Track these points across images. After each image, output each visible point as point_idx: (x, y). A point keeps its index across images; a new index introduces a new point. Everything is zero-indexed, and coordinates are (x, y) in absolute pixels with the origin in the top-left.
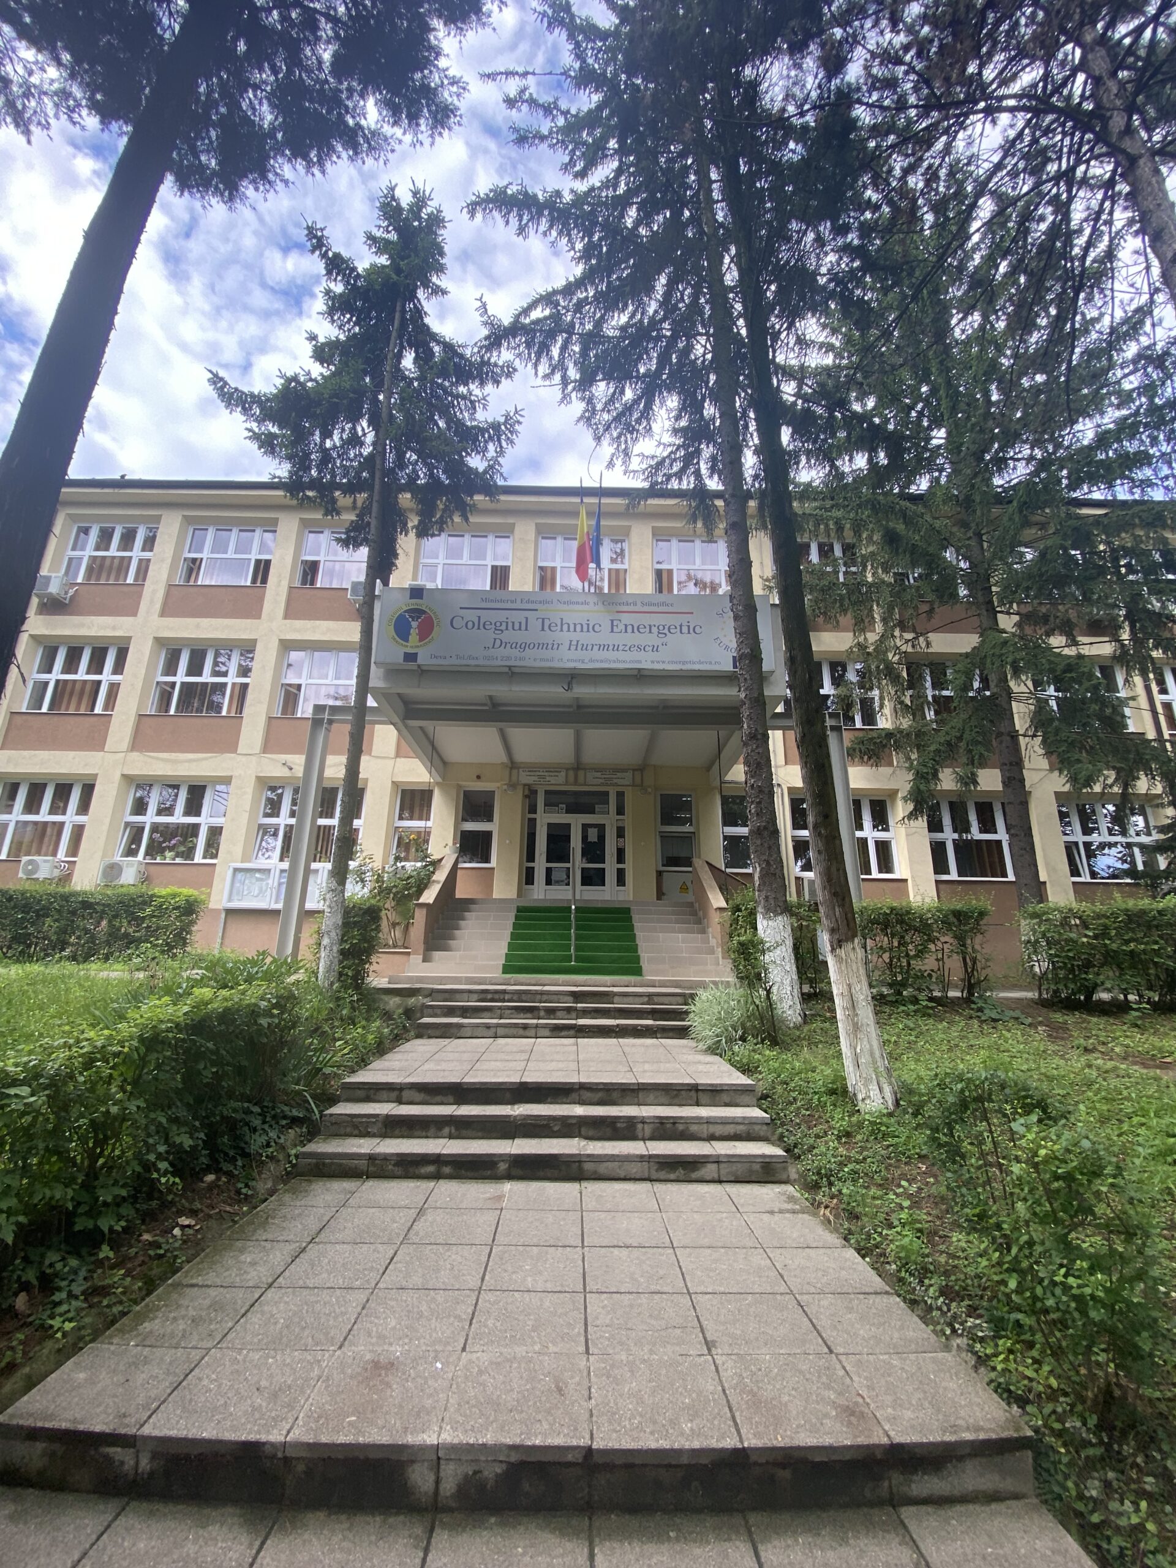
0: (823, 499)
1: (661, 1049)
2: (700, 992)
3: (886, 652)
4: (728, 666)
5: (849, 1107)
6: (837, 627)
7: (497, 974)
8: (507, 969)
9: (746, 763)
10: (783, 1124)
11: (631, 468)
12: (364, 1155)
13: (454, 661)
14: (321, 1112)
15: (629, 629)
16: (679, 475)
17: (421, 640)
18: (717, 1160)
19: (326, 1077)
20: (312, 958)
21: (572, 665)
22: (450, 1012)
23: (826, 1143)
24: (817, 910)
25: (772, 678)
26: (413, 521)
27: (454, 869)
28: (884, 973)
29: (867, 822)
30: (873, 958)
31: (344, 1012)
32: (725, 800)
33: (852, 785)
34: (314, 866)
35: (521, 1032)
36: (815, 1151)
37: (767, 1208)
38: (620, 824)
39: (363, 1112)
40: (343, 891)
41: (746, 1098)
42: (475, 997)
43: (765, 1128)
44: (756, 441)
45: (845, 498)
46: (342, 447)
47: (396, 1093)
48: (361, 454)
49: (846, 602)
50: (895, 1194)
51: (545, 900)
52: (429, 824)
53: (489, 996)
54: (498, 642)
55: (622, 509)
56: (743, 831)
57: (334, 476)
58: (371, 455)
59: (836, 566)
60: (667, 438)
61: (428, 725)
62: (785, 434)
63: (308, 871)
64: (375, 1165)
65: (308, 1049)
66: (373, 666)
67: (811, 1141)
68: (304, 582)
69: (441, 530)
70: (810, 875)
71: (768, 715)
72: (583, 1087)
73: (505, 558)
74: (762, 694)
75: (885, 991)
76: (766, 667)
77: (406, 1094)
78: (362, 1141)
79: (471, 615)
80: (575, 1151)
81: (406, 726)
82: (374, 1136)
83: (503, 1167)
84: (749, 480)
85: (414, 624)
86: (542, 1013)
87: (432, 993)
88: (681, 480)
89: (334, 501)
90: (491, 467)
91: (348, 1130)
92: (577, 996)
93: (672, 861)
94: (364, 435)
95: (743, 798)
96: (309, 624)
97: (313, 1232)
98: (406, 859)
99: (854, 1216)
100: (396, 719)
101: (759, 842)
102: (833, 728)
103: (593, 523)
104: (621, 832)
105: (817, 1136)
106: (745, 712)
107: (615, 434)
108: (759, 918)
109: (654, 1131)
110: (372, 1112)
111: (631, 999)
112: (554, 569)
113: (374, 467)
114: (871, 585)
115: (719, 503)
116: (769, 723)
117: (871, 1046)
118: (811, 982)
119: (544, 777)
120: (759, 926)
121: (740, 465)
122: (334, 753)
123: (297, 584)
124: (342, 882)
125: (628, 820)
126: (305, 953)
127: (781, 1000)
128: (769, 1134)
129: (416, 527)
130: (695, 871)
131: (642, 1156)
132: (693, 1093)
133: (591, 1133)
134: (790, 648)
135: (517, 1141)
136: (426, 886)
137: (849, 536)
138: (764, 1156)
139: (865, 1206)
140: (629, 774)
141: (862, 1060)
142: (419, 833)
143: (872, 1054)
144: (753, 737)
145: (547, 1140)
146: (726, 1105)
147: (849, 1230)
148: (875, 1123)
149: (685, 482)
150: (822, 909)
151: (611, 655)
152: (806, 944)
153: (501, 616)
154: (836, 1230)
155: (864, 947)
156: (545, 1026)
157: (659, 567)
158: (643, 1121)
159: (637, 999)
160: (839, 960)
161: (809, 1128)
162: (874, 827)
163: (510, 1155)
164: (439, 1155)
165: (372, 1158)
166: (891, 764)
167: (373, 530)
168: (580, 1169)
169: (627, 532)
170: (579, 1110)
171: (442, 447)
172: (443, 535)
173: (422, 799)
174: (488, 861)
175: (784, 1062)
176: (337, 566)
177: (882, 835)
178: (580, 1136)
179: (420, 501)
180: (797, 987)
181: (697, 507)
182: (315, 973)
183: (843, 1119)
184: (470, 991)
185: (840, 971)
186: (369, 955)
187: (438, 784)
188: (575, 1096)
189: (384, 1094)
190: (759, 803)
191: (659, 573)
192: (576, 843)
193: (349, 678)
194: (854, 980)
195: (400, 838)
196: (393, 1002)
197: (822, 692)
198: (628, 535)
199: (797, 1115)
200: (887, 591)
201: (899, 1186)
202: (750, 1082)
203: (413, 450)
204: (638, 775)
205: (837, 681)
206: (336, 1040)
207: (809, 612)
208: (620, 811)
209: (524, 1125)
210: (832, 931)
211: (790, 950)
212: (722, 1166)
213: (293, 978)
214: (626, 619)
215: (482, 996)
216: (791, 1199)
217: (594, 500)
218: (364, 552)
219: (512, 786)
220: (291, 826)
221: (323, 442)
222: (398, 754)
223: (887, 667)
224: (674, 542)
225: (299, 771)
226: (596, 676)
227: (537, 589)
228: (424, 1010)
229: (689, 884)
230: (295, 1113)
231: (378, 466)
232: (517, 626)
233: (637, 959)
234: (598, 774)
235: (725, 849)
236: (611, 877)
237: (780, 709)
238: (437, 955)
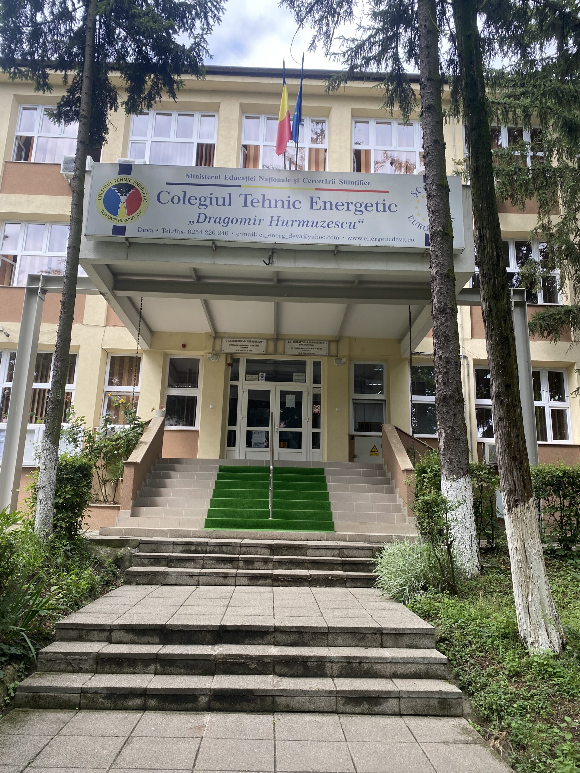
0: (514, 86)
1: (350, 597)
2: (387, 546)
3: (567, 234)
4: (420, 243)
5: (519, 650)
6: (523, 209)
7: (200, 527)
8: (209, 524)
9: (435, 336)
10: (459, 664)
11: (332, 50)
12: (77, 689)
13: (160, 234)
14: (37, 650)
15: (328, 206)
16: (378, 59)
17: (128, 214)
18: (398, 696)
19: (42, 618)
20: (28, 510)
21: (272, 240)
22: (157, 561)
23: (498, 681)
24: (497, 473)
25: (461, 256)
26: (123, 98)
27: (161, 431)
28: (555, 530)
29: (545, 393)
30: (546, 516)
31: (59, 560)
32: (414, 371)
33: (533, 358)
34: (30, 426)
35: (221, 580)
36: (488, 689)
37: (443, 739)
38: (316, 392)
39: (75, 651)
40: (56, 450)
41: (426, 641)
42: (180, 548)
43: (442, 667)
44: (452, 25)
45: (534, 86)
46: (53, 21)
47: (106, 634)
48: (71, 30)
49: (531, 186)
50: (559, 728)
51: (245, 461)
52: (137, 389)
53: (193, 548)
54: (202, 218)
55: (323, 91)
56: (430, 399)
57: (45, 51)
58: (81, 29)
59: (523, 151)
60: (368, 22)
61: (136, 295)
62: (481, 21)
63: (24, 432)
64: (86, 698)
65: (25, 593)
66: (83, 237)
67: (484, 679)
68: (19, 157)
69: (149, 106)
70: (491, 441)
71: (458, 290)
72: (277, 630)
73: (210, 136)
74: (451, 270)
75: (555, 546)
76: (457, 244)
77: (115, 635)
78: (75, 676)
79: (177, 191)
80: (270, 687)
81: (115, 296)
82: (86, 671)
83: (204, 700)
84: (444, 64)
85: (123, 199)
86: (241, 564)
87: (139, 544)
88: (379, 63)
89: (45, 76)
90: (198, 44)
91: (63, 666)
92: (274, 549)
93: (363, 426)
94: (75, 10)
95: (432, 369)
96: (24, 197)
97: (30, 757)
98: (116, 422)
99: (521, 747)
100: (106, 290)
101: (445, 410)
102: (517, 304)
103: (295, 103)
104: (316, 400)
105: (490, 676)
106: (436, 287)
107: (317, 17)
108: (443, 479)
109: (341, 669)
110: (84, 650)
111: (323, 552)
112: (257, 148)
113: (84, 42)
114: (556, 170)
115: (416, 87)
116: (458, 298)
117: (541, 595)
118: (489, 538)
119: (245, 347)
120: (443, 487)
121: (437, 50)
122: (49, 321)
123: (12, 159)
124: (55, 442)
125: (323, 388)
126: (23, 507)
127: (461, 554)
128: (446, 673)
129: (126, 103)
130: (385, 434)
131: (331, 692)
132: (378, 637)
133: (285, 670)
134: (479, 227)
135: (217, 677)
136: (134, 447)
137: (535, 122)
138: (441, 693)
139: (531, 737)
140: (325, 345)
141: (532, 608)
142: (128, 397)
143: (541, 603)
144: (442, 311)
145: (244, 677)
146: (408, 647)
147: (517, 759)
148: (543, 665)
149: (383, 65)
150: (501, 472)
151: (311, 231)
152: (486, 503)
153: (205, 191)
154: (505, 759)
155: (538, 506)
156: (244, 575)
157: (358, 147)
158: (332, 660)
159: (329, 552)
160: (515, 518)
161: (483, 668)
162: (551, 397)
163: (210, 690)
164: (146, 689)
165: (84, 691)
166: (569, 339)
167: (84, 107)
168: (274, 701)
169: (327, 113)
170: (274, 651)
171: (151, 24)
172: (152, 113)
173: (131, 366)
174: (192, 424)
175: (462, 609)
176: (51, 142)
177: (558, 405)
178: (274, 673)
179: (130, 78)
180: (475, 542)
181: (394, 91)
182: (32, 525)
183: (513, 660)
184: (175, 543)
185: (516, 528)
186: (81, 509)
187: (145, 351)
188: (270, 638)
189: (96, 635)
190: (446, 373)
191: (357, 154)
192: (275, 409)
193: (61, 250)
194: (527, 537)
195: (110, 401)
196: (104, 552)
197: (508, 270)
198: (328, 116)
199: (472, 657)
200: (569, 177)
201: (563, 721)
202: (430, 626)
203: (121, 26)
204: (333, 346)
205: (523, 260)
206: (50, 585)
207: (498, 194)
208: (316, 379)
209: (222, 663)
210: (510, 492)
211: (471, 509)
212: (403, 700)
213: (12, 528)
214: (326, 196)
215: (186, 547)
216: (465, 731)
217: (296, 82)
218: (74, 127)
219: (216, 354)
220: (9, 389)
221: (34, 15)
222: (107, 324)
223: (568, 248)
224: (372, 123)
225: (15, 338)
226: (295, 251)
227: (241, 166)
228: (133, 559)
229: (379, 447)
230: (13, 650)
231: (88, 42)
232: (220, 202)
233: (330, 516)
234: (297, 345)
235: (413, 415)
236: (307, 440)
237: (468, 285)
238: (144, 510)
